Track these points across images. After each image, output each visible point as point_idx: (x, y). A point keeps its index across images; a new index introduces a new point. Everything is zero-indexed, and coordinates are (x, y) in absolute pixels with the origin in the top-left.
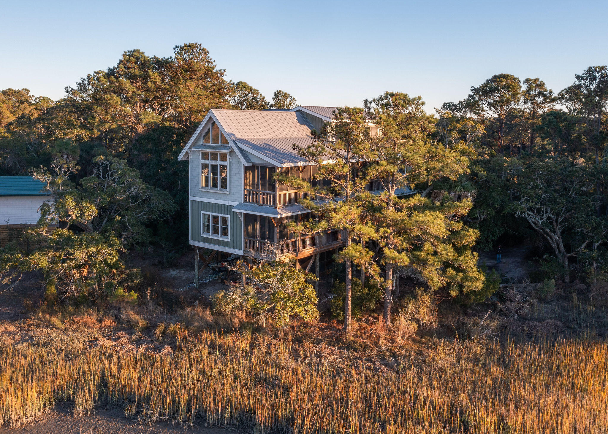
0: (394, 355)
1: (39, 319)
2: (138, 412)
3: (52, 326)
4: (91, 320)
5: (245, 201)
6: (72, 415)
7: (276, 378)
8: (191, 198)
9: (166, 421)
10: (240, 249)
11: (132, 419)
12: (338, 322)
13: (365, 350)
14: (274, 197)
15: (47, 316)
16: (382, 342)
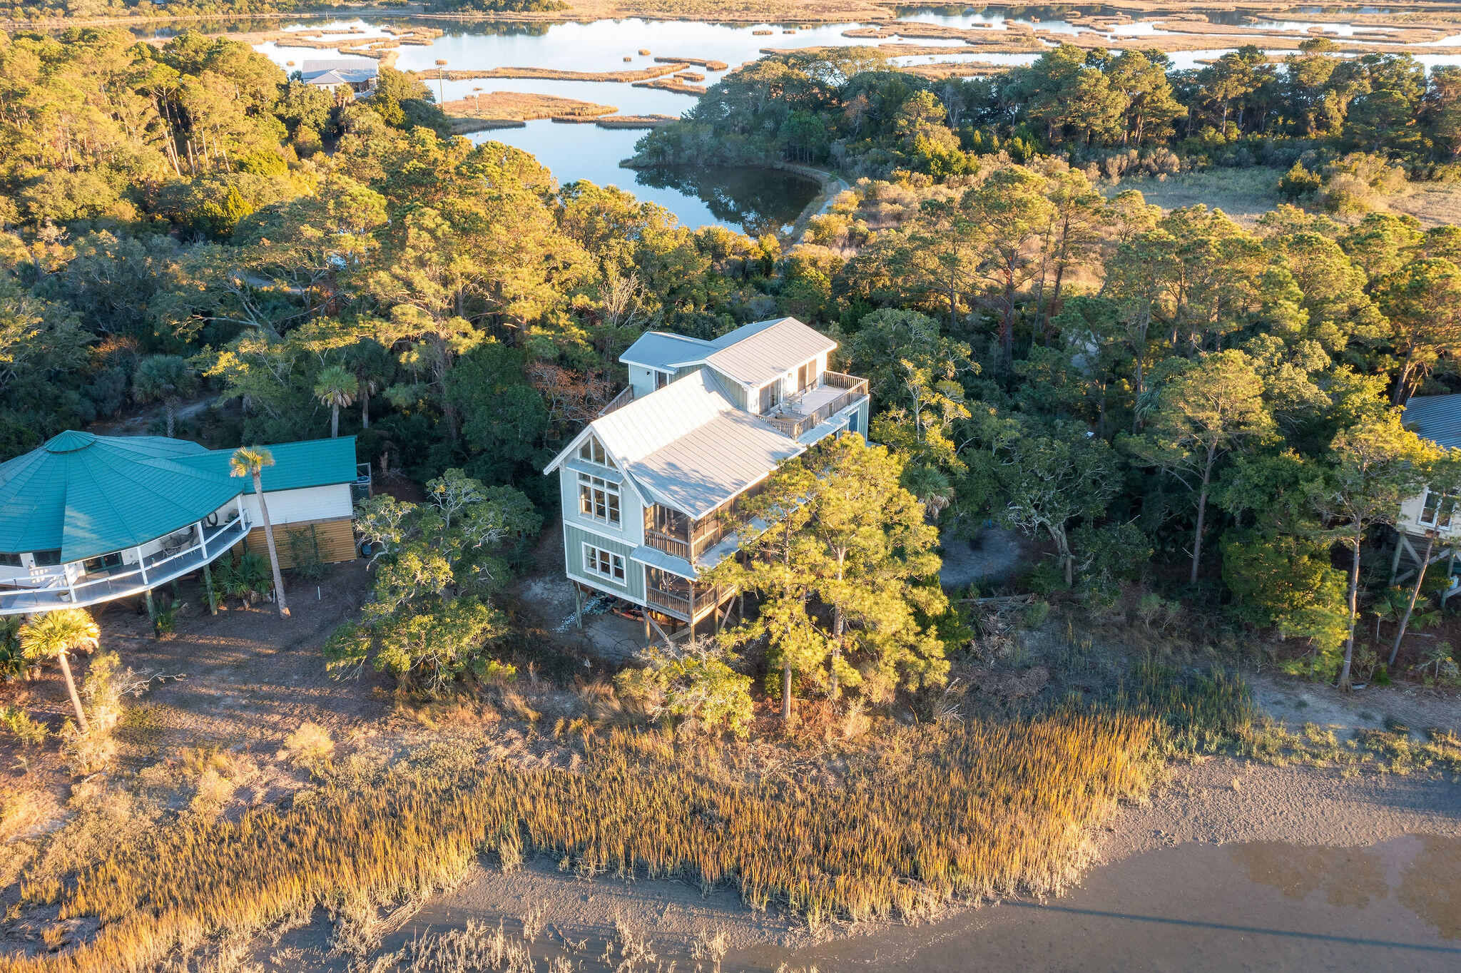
0: (842, 755)
1: (401, 716)
2: (572, 865)
3: (420, 726)
4: (467, 713)
5: (647, 543)
6: (502, 872)
7: (713, 805)
8: (565, 522)
9: (605, 874)
10: (642, 598)
11: (569, 874)
12: (774, 700)
13: (808, 747)
14: (687, 548)
15: (411, 711)
16: (828, 737)
